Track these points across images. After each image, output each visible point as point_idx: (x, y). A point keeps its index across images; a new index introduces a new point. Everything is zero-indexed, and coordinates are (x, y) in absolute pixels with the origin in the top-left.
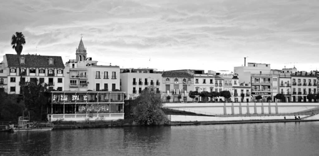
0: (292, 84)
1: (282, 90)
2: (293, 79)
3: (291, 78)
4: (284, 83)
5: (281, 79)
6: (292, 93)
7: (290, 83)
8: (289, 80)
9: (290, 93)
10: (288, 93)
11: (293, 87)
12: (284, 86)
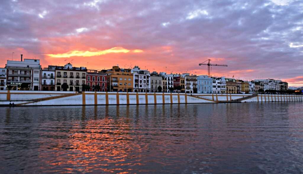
0: (56, 76)
1: (45, 81)
2: (58, 72)
3: (55, 71)
4: (47, 75)
5: (43, 72)
6: (56, 84)
7: (54, 75)
8: (53, 73)
9: (54, 84)
10: (52, 83)
11: (57, 79)
12: (47, 78)
